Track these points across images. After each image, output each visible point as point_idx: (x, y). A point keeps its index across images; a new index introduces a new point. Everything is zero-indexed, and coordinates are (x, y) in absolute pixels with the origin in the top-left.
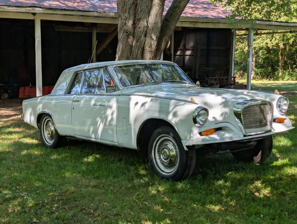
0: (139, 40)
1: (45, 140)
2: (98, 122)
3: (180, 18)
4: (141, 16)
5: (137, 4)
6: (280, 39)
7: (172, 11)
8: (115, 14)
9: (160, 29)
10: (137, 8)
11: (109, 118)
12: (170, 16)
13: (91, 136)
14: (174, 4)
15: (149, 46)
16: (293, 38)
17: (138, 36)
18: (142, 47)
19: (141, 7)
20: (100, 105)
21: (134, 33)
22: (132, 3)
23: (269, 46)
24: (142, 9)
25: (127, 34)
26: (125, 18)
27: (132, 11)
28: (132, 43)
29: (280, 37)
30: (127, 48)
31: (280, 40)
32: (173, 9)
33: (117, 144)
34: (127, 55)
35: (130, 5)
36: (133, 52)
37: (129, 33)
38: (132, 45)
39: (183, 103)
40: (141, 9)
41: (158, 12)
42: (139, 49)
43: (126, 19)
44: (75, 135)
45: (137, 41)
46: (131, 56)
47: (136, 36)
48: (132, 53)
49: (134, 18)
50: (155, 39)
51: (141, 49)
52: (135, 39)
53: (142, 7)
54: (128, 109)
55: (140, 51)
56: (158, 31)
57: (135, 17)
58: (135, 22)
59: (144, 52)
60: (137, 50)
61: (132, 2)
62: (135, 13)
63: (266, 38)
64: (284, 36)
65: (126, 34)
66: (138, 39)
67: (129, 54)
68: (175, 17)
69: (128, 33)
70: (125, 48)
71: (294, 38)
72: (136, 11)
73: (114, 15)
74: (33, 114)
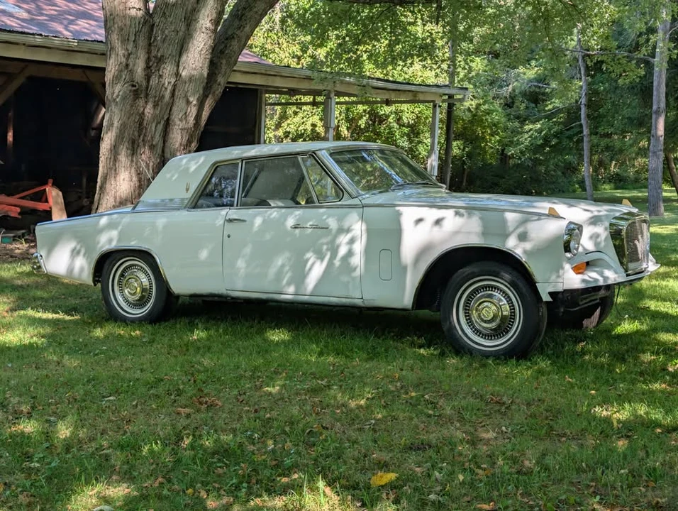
0: (160, 103)
1: (118, 308)
2: (307, 260)
3: (238, 63)
4: (164, 51)
5: (154, 25)
6: (341, 117)
7: (223, 45)
8: (78, 42)
9: (205, 81)
10: (154, 33)
11: (343, 251)
12: (219, 55)
13: (284, 290)
14: (227, 29)
15: (180, 117)
16: (365, 116)
17: (158, 93)
18: (166, 118)
19: (163, 32)
20: (316, 227)
21: (147, 88)
22: (142, 22)
23: (319, 131)
24: (166, 36)
25: (134, 88)
26: (126, 53)
27: (142, 41)
28: (144, 110)
29: (341, 112)
30: (132, 118)
31: (342, 120)
32: (226, 42)
33: (359, 302)
34: (133, 134)
35: (137, 24)
36: (146, 129)
37: (137, 87)
38: (143, 113)
39: (536, 218)
40: (164, 36)
41: (204, 45)
42: (158, 123)
43: (129, 54)
44: (229, 292)
45: (155, 106)
46: (142, 136)
47: (152, 93)
48: (144, 131)
49: (147, 56)
50: (195, 102)
51: (162, 122)
52: (151, 100)
53: (166, 32)
54: (398, 232)
55: (160, 127)
56: (202, 85)
57: (149, 52)
58: (151, 64)
59: (168, 130)
60: (154, 125)
61: (142, 20)
62: (150, 45)
63: (312, 112)
64: (348, 110)
65: (130, 88)
66: (158, 101)
67: (136, 133)
68: (231, 58)
69: (135, 86)
70: (129, 118)
71: (367, 116)
72: (152, 40)
73: (76, 44)
74: (82, 253)
